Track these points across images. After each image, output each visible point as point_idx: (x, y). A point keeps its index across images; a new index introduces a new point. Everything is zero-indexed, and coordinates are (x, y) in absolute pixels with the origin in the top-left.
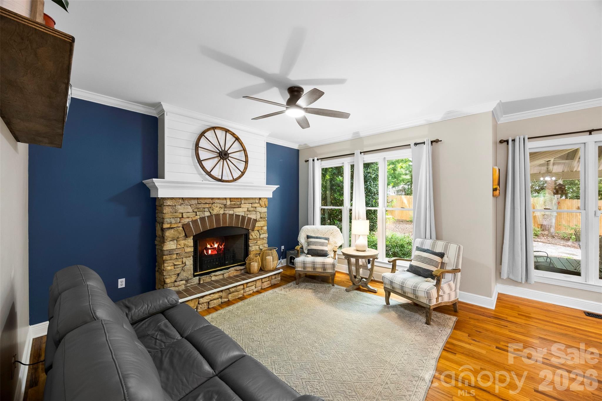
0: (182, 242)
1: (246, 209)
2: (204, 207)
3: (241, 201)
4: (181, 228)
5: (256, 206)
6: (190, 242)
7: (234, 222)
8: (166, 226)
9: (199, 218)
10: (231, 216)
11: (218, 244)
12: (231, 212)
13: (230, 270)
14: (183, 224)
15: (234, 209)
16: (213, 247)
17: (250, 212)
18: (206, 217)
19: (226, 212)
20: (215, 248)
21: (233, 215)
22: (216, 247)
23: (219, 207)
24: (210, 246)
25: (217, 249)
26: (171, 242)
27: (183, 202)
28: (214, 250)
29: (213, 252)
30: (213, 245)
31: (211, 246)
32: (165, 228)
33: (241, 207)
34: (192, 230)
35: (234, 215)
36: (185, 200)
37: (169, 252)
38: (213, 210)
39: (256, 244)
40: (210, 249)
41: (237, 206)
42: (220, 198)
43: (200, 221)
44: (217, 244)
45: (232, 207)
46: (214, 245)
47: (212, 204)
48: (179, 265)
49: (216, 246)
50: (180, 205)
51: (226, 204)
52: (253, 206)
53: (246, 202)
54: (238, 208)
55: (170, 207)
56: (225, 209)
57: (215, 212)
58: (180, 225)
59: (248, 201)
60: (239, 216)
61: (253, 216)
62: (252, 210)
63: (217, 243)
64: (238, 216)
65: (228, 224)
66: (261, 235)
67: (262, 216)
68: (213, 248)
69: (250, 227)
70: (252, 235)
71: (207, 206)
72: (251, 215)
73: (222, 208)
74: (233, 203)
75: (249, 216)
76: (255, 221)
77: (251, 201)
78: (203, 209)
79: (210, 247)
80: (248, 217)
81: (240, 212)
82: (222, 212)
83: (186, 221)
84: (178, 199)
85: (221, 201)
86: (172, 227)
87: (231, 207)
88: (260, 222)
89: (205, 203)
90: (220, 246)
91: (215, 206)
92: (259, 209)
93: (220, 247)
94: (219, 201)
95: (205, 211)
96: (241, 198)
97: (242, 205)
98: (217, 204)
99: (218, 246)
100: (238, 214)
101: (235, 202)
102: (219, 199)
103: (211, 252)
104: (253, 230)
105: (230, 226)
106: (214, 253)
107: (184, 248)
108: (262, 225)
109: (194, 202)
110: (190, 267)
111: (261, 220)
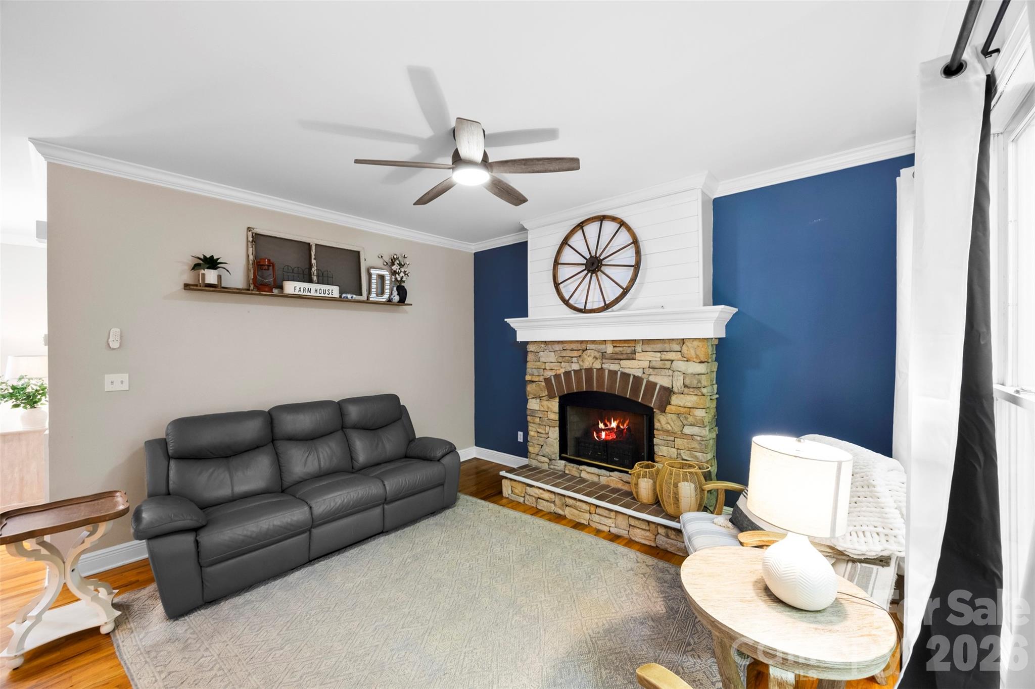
0: (545, 403)
1: (646, 364)
2: (572, 356)
3: (635, 347)
4: (543, 384)
5: (672, 359)
6: (555, 405)
7: (617, 385)
8: (528, 378)
9: (564, 372)
10: (613, 373)
11: (618, 421)
12: (614, 367)
13: (612, 474)
14: (545, 377)
15: (621, 361)
16: (609, 427)
17: (656, 370)
18: (572, 372)
19: (604, 366)
20: (613, 428)
21: (616, 372)
22: (615, 427)
23: (593, 356)
24: (604, 424)
25: (615, 430)
26: (533, 400)
27: (546, 348)
28: (610, 432)
29: (609, 435)
30: (608, 424)
31: (606, 425)
32: (528, 381)
33: (635, 359)
34: (554, 388)
35: (619, 373)
36: (549, 344)
37: (532, 412)
38: (583, 361)
39: (670, 444)
40: (604, 430)
41: (625, 356)
42: (595, 341)
43: (564, 375)
44: (615, 422)
45: (616, 358)
46: (611, 423)
47: (584, 351)
48: (542, 433)
49: (614, 424)
50: (543, 351)
51: (606, 352)
52: (664, 357)
53: (646, 348)
54: (628, 361)
55: (533, 353)
56: (604, 361)
57: (587, 365)
58: (541, 379)
59: (652, 346)
60: (629, 375)
61: (662, 380)
62: (658, 367)
63: (616, 420)
64: (625, 376)
65: (607, 389)
66: (686, 427)
67: (688, 382)
68: (609, 429)
69: (653, 402)
70: (659, 420)
71: (575, 354)
72: (657, 377)
73: (597, 359)
74: (617, 349)
75: (652, 379)
76: (668, 392)
77: (659, 347)
78: (570, 358)
79: (603, 427)
80: (648, 382)
81: (633, 367)
82: (597, 365)
83: (549, 374)
84: (540, 343)
85: (596, 346)
86: (533, 380)
87: (613, 357)
88: (683, 395)
89: (570, 348)
90: (622, 425)
91: (586, 355)
92: (680, 365)
93: (622, 427)
94: (593, 345)
95: (572, 362)
96: (635, 340)
97: (637, 354)
98: (591, 351)
99: (618, 427)
100: (627, 371)
101: (621, 349)
102: (593, 342)
103: (606, 435)
104: (663, 411)
105: (609, 392)
106: (610, 438)
107: (547, 412)
108: (689, 405)
109: (557, 347)
110: (552, 441)
111: (687, 392)
